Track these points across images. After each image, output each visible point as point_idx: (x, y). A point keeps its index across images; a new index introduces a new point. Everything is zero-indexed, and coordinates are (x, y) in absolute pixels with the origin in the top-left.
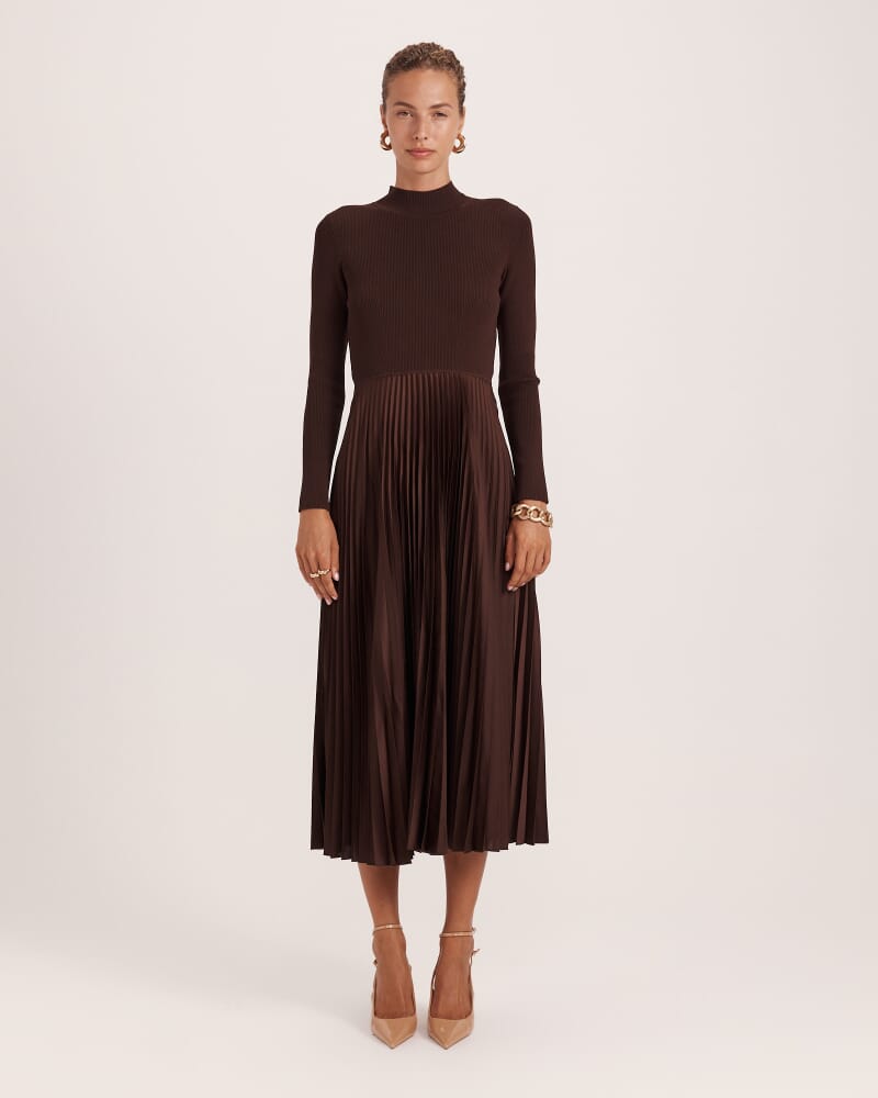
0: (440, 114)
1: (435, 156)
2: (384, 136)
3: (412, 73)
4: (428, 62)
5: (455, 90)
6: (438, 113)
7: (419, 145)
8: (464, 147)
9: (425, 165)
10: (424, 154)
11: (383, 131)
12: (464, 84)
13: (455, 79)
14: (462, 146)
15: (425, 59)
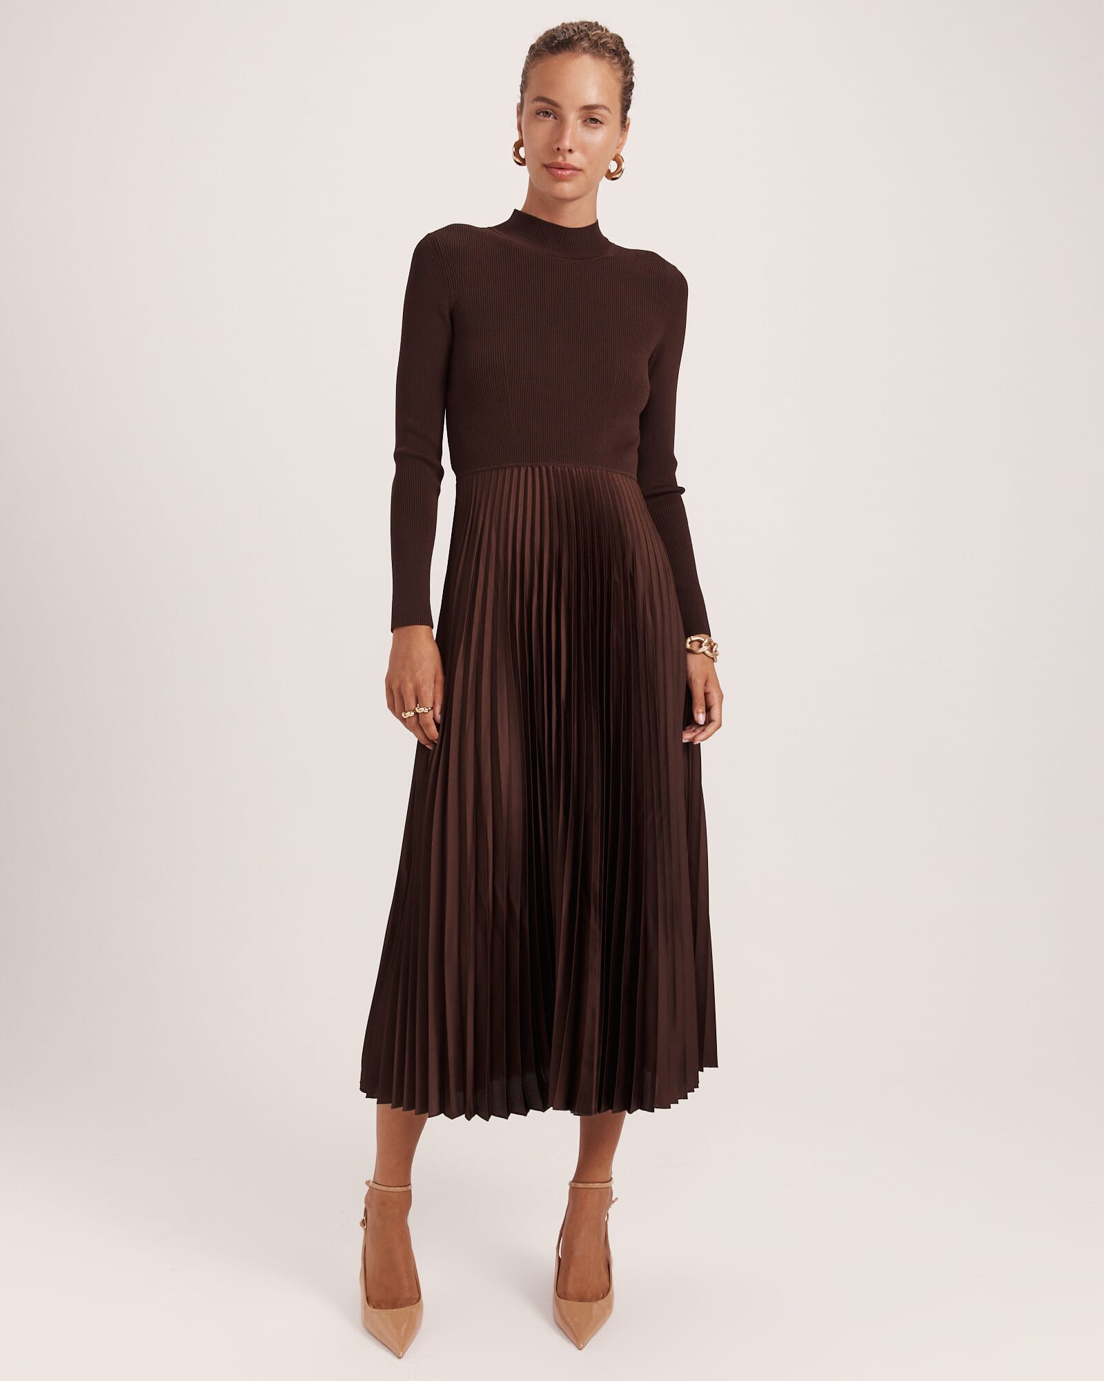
0: (595, 121)
1: (581, 178)
2: (518, 145)
3: (562, 57)
4: (585, 44)
5: (617, 89)
6: (591, 117)
7: (560, 159)
8: (621, 171)
9: (567, 188)
10: (568, 172)
11: (517, 139)
12: (632, 84)
13: (620, 74)
14: (620, 170)
15: (582, 39)
